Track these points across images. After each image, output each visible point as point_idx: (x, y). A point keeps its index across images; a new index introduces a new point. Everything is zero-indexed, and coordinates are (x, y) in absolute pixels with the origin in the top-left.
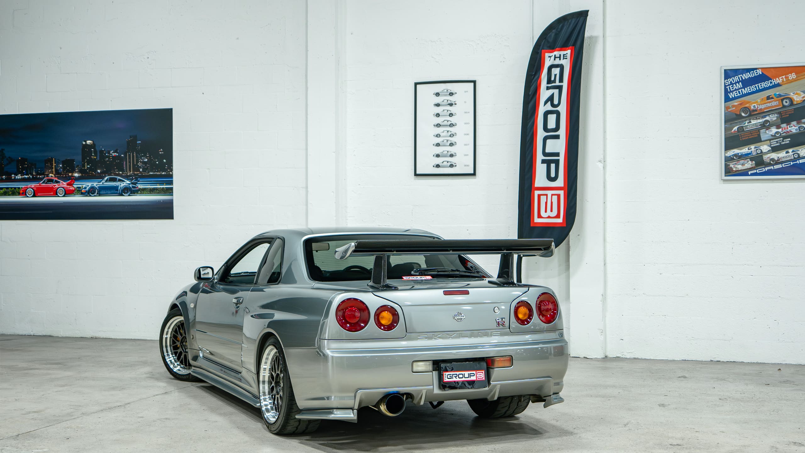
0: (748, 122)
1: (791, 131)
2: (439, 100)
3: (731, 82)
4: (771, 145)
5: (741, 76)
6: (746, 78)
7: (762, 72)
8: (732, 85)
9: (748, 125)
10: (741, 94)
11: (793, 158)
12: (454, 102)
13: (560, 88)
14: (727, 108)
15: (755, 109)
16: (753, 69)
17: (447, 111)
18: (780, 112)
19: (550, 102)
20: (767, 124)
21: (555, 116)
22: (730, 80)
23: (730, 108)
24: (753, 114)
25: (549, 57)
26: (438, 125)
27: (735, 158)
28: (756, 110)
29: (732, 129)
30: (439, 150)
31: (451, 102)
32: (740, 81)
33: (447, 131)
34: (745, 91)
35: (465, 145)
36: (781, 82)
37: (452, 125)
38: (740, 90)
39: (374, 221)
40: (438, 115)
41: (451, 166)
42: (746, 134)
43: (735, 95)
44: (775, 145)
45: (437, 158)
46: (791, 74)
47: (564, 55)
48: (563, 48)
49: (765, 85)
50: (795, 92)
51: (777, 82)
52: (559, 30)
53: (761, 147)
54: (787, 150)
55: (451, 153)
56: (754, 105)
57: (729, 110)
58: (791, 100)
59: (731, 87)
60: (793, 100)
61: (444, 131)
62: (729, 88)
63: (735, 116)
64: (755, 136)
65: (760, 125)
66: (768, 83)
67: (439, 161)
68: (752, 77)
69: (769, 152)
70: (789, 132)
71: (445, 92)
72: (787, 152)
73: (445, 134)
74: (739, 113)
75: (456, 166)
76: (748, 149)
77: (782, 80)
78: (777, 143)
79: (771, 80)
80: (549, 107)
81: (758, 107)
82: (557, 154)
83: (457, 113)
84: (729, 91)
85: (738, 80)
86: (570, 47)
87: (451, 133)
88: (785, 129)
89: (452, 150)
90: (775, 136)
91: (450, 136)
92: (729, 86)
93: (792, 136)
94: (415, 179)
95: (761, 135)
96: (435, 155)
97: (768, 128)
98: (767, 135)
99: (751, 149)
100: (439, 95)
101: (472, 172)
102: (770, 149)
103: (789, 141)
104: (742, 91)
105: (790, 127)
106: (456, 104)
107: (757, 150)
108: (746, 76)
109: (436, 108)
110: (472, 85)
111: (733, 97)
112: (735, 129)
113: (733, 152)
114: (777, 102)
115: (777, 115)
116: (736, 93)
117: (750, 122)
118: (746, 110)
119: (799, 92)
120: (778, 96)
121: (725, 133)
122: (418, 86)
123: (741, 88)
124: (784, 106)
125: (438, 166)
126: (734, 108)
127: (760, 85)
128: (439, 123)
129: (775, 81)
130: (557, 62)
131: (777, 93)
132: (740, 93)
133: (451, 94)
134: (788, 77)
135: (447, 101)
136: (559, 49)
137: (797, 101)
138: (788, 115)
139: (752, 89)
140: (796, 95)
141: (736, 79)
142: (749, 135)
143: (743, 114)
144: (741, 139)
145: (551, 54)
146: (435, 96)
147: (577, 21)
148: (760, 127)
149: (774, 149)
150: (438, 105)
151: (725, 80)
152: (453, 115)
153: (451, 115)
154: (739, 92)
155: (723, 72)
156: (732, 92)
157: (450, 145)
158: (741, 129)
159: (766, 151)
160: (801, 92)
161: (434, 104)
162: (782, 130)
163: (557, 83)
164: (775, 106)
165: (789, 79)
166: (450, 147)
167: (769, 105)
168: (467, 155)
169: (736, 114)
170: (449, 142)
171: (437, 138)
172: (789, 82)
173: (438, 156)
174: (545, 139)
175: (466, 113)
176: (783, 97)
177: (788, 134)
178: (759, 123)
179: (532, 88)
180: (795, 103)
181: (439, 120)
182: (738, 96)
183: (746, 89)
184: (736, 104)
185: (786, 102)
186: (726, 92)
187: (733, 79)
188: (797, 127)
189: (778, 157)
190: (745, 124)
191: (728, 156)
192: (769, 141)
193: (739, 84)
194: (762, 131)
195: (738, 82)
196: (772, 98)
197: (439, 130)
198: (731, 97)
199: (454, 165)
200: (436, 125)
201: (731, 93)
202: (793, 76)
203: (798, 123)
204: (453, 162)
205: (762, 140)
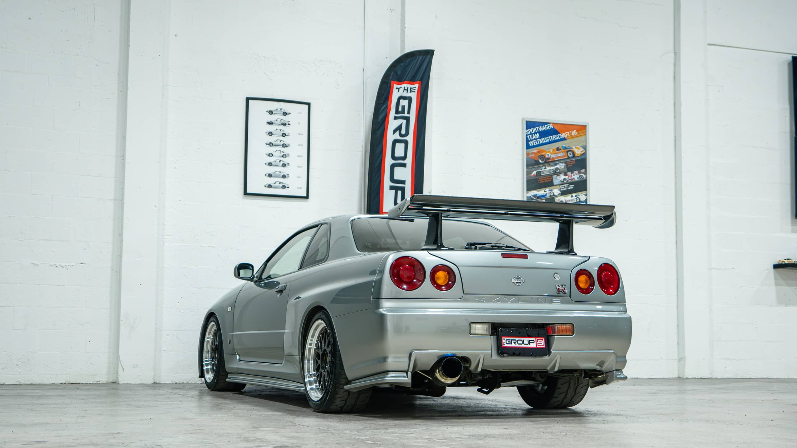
0: (544, 168)
1: (574, 179)
2: (272, 118)
3: (531, 132)
4: (561, 189)
5: (538, 128)
6: (542, 130)
7: (553, 127)
8: (531, 135)
9: (544, 171)
10: (539, 143)
11: (576, 202)
12: (288, 122)
13: (408, 119)
14: (528, 154)
15: (549, 157)
16: (547, 123)
17: (280, 130)
18: (567, 162)
19: (398, 131)
20: (558, 171)
21: (403, 145)
22: (530, 130)
23: (530, 155)
24: (548, 162)
25: (397, 88)
26: (271, 144)
27: (534, 198)
28: (549, 159)
29: (532, 173)
30: (271, 170)
31: (283, 122)
32: (538, 132)
33: (280, 151)
34: (542, 141)
35: (299, 167)
36: (567, 136)
37: (284, 145)
38: (538, 140)
39: (196, 241)
40: (270, 134)
41: (284, 187)
42: (543, 178)
43: (534, 143)
44: (563, 190)
45: (268, 178)
46: (574, 130)
47: (411, 88)
48: (411, 82)
49: (556, 137)
50: (576, 146)
51: (564, 136)
52: (406, 64)
53: (553, 190)
54: (571, 194)
55: (283, 174)
56: (548, 154)
57: (529, 156)
58: (573, 153)
59: (530, 136)
60: (575, 153)
61: (277, 151)
62: (529, 137)
63: (534, 162)
64: (549, 181)
65: (553, 171)
66: (558, 136)
67: (271, 181)
68: (546, 130)
69: (559, 195)
70: (573, 180)
71: (278, 111)
72: (572, 196)
73: (278, 153)
74: (537, 160)
75: (289, 188)
76: (544, 192)
77: (567, 135)
78: (565, 188)
79: (560, 134)
80: (397, 136)
81: (551, 156)
82: (403, 182)
83: (290, 134)
84: (529, 139)
85: (536, 131)
86: (418, 82)
87: (283, 154)
88: (570, 177)
89: (285, 171)
90: (563, 182)
91: (282, 156)
92: (529, 136)
93: (576, 184)
94: (243, 199)
95: (554, 180)
96: (267, 175)
97: (558, 175)
98: (558, 181)
99: (546, 191)
100: (273, 113)
101: (305, 195)
102: (560, 192)
103: (573, 187)
104: (539, 141)
105: (573, 175)
106: (290, 124)
107: (550, 192)
108: (542, 128)
109: (269, 126)
110: (307, 106)
111: (533, 145)
112: (534, 173)
113: (533, 193)
114: (564, 153)
115: (564, 164)
116: (535, 141)
117: (545, 168)
118: (542, 157)
119: (578, 146)
120: (564, 148)
121: (527, 176)
122: (251, 102)
123: (539, 138)
124: (569, 158)
125: (270, 186)
126: (533, 155)
127: (552, 137)
128: (272, 143)
129: (562, 136)
130: (405, 94)
131: (564, 146)
132: (537, 143)
133: (285, 114)
134: (571, 133)
135: (281, 120)
136: (408, 82)
137: (577, 154)
138: (572, 165)
139: (547, 140)
140: (577, 149)
141: (534, 130)
142: (545, 179)
143: (540, 161)
144: (539, 183)
145: (399, 86)
146: (268, 113)
147: (424, 58)
148: (553, 173)
149: (563, 193)
150: (271, 123)
151: (526, 129)
152: (286, 135)
153: (284, 135)
154: (537, 141)
155: (525, 123)
156: (532, 140)
157: (282, 166)
158: (539, 174)
159: (557, 194)
160: (581, 146)
161: (267, 121)
162: (568, 177)
163: (406, 114)
164: (563, 157)
165: (572, 135)
166: (282, 168)
167: (558, 155)
168: (300, 177)
169: (535, 161)
170: (282, 163)
171: (269, 157)
172: (572, 137)
173: (270, 176)
174: (393, 167)
175: (300, 134)
176: (567, 150)
177: (573, 181)
178: (552, 169)
179: (381, 117)
180: (576, 155)
181: (272, 139)
182: (537, 145)
183: (542, 139)
184: (535, 151)
185: (570, 154)
186: (528, 141)
187: (532, 130)
188: (578, 176)
189: (566, 200)
190: (542, 169)
191: (529, 196)
192: (559, 186)
193: (537, 134)
194: (554, 177)
195: (536, 133)
196: (560, 149)
197: (272, 150)
198: (531, 145)
199: (287, 186)
200: (268, 144)
201: (531, 142)
202: (575, 132)
203: (579, 172)
204: (285, 184)
205: (555, 184)
